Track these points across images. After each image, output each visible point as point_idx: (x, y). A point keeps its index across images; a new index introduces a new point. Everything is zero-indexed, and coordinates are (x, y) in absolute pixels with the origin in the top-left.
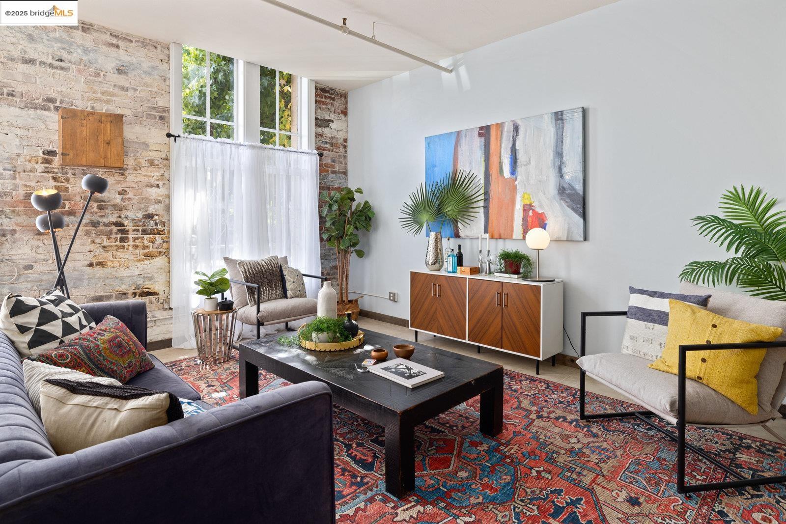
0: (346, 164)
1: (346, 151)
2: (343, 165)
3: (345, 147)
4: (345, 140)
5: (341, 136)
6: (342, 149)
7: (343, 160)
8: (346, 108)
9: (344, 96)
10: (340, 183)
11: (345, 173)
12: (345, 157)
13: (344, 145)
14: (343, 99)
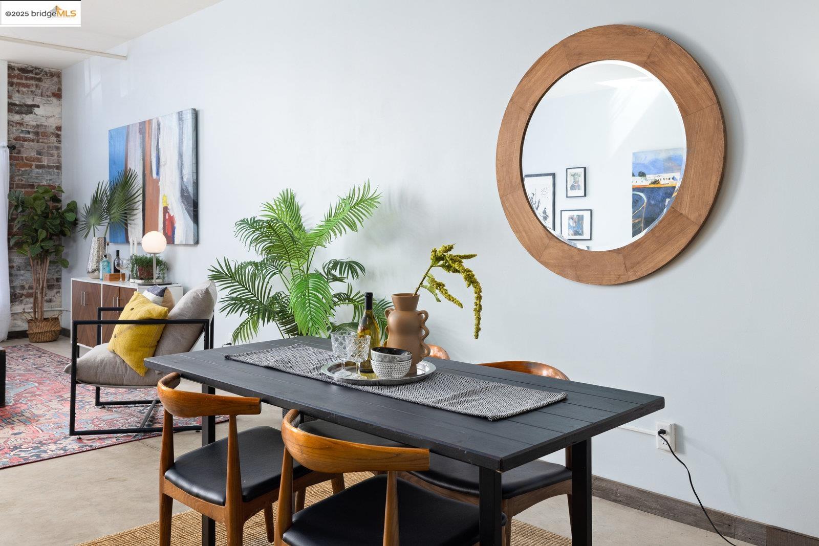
0: (59, 156)
1: (60, 141)
2: (55, 158)
3: (58, 136)
4: (59, 128)
5: (52, 123)
6: (53, 139)
7: (55, 152)
8: (60, 90)
9: (56, 75)
10: (50, 180)
11: (59, 168)
12: (58, 148)
13: (57, 134)
14: (55, 79)
